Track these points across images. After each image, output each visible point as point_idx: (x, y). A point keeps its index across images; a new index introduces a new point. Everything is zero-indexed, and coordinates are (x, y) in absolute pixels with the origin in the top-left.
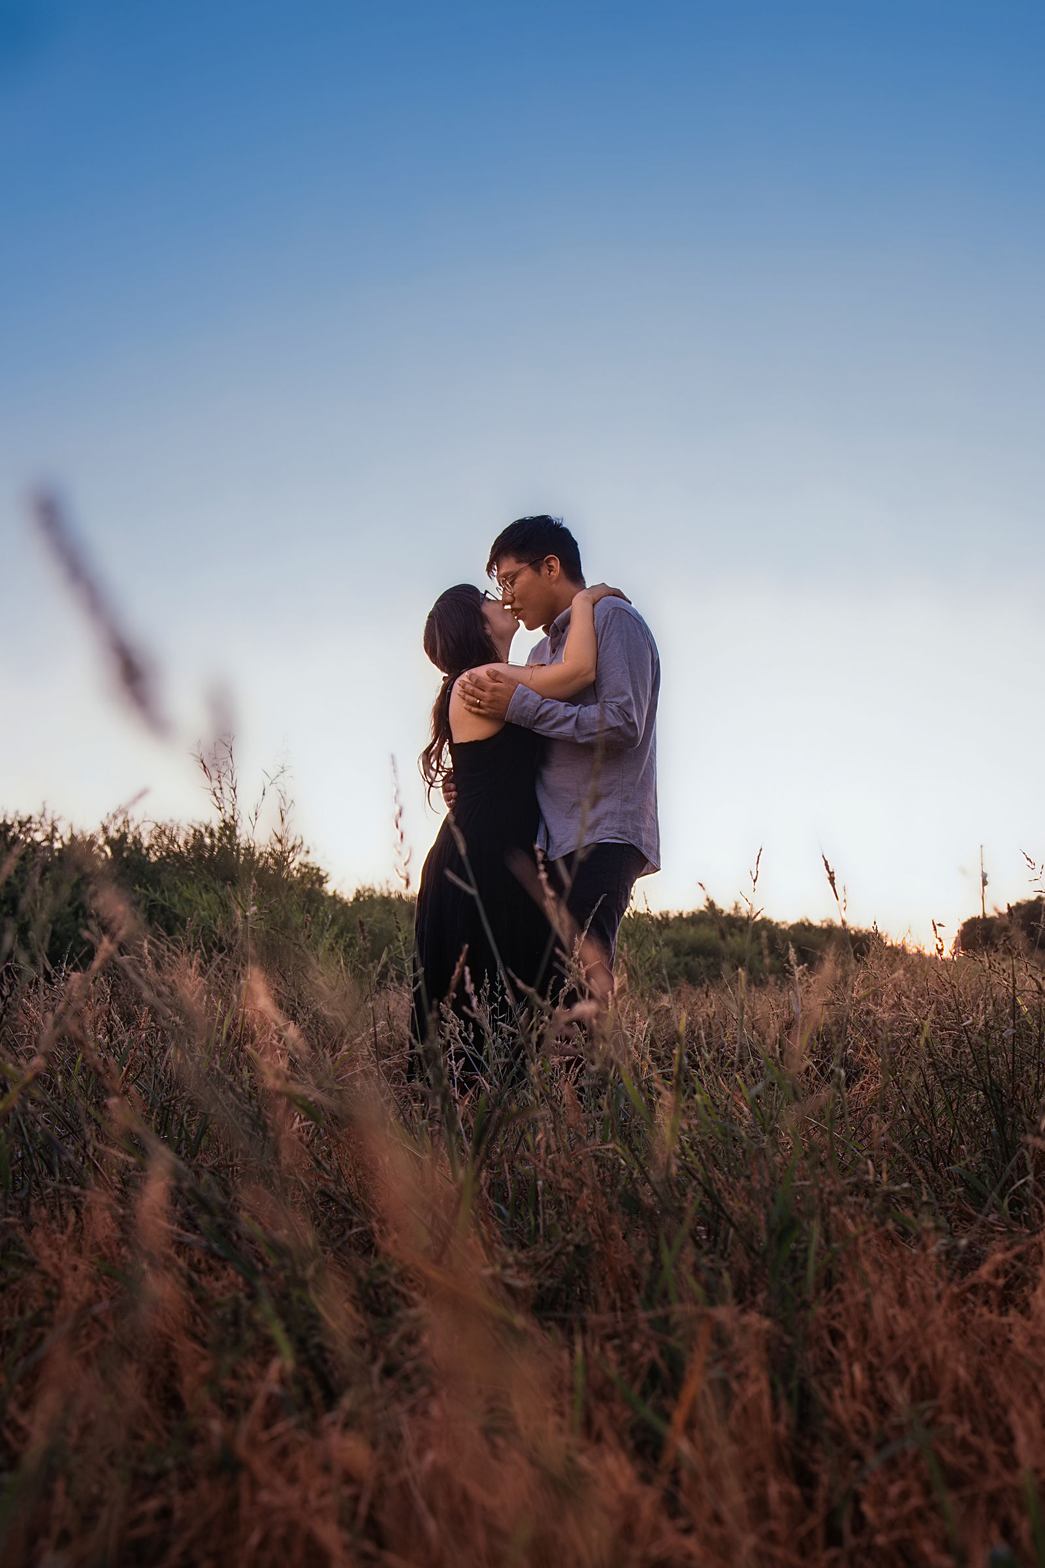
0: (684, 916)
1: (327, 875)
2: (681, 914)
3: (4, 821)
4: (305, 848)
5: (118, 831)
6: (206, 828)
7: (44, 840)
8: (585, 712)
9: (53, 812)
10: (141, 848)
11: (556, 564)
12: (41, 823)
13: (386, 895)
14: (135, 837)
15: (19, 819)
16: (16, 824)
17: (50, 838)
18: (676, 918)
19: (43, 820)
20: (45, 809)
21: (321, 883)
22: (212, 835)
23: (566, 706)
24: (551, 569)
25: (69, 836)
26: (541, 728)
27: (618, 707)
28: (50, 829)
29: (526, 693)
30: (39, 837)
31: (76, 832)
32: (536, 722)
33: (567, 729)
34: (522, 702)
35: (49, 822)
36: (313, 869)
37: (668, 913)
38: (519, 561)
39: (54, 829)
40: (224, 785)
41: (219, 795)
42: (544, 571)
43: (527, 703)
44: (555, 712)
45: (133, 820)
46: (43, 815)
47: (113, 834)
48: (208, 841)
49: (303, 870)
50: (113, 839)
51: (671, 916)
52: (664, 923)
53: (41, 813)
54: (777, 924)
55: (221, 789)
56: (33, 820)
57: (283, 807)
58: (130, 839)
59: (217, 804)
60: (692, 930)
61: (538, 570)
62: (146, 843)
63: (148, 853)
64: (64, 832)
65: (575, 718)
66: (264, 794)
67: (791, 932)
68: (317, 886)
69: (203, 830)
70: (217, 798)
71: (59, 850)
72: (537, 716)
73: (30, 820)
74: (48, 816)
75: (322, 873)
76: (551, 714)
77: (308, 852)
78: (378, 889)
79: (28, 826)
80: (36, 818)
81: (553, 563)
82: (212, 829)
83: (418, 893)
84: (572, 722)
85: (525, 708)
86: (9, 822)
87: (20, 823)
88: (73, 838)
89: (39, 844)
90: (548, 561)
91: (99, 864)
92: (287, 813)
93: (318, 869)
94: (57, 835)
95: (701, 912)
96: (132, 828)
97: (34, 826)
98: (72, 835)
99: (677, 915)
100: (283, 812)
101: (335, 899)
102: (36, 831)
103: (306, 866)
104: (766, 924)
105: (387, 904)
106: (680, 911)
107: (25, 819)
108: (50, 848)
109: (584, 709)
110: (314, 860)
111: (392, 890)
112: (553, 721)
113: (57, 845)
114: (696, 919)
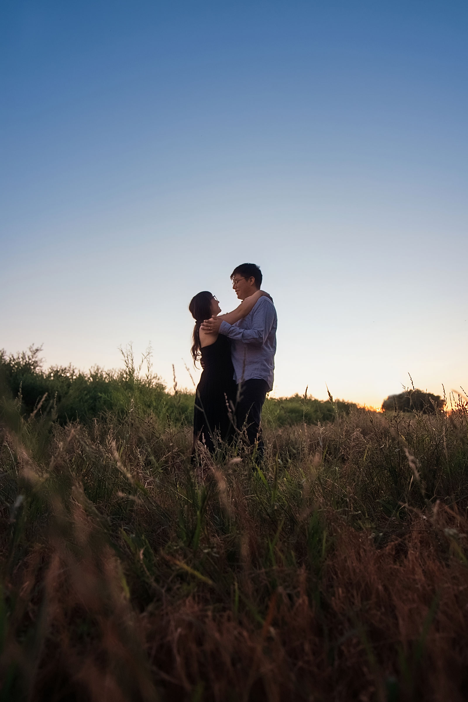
0: (288, 399)
1: (165, 387)
2: (287, 399)
3: (57, 369)
4: (158, 378)
5: (95, 372)
6: (125, 371)
7: (70, 376)
8: (246, 332)
9: (73, 366)
10: (103, 378)
11: (253, 280)
12: (69, 370)
13: (185, 393)
14: (101, 375)
15: (62, 369)
16: (61, 371)
17: (72, 375)
18: (285, 400)
19: (70, 369)
20: (70, 365)
21: (163, 390)
22: (126, 374)
23: (240, 329)
24: (251, 281)
25: (78, 374)
26: (231, 335)
27: (257, 331)
28: (72, 372)
29: (226, 323)
30: (68, 375)
31: (81, 373)
32: (229, 333)
33: (239, 336)
34: (224, 326)
35: (72, 370)
36: (160, 385)
37: (282, 398)
38: (242, 276)
39: (74, 372)
40: (129, 359)
41: (127, 361)
42: (249, 281)
43: (226, 326)
44: (236, 330)
45: (100, 369)
46: (70, 367)
47: (93, 373)
48: (125, 376)
49: (157, 385)
50: (93, 375)
51: (283, 399)
52: (281, 401)
53: (69, 366)
54: (320, 402)
55: (128, 360)
56: (66, 369)
57: (149, 366)
58: (99, 375)
59: (126, 365)
60: (290, 404)
61: (247, 280)
62: (104, 376)
63: (105, 380)
64: (77, 373)
65: (242, 333)
66: (142, 362)
67: (325, 404)
68: (162, 390)
69: (123, 372)
70: (127, 363)
71: (75, 379)
72: (229, 331)
73: (65, 369)
74: (72, 367)
75: (164, 386)
76: (234, 331)
77: (159, 379)
78: (182, 391)
79: (65, 371)
80: (68, 369)
81: (252, 279)
82: (127, 372)
83: (195, 391)
84: (241, 335)
85: (225, 328)
86: (58, 370)
87: (62, 370)
88: (80, 375)
89: (68, 377)
90: (251, 278)
91: (89, 384)
92: (150, 368)
93: (162, 385)
94: (75, 374)
95: (294, 398)
96: (100, 371)
97: (67, 371)
98: (80, 374)
99: (285, 399)
100: (149, 368)
101: (168, 395)
102: (67, 372)
103: (158, 384)
104: (316, 401)
105: (186, 396)
106: (286, 397)
107: (64, 369)
108: (72, 378)
109: (245, 331)
110: (161, 381)
111: (188, 391)
112: (235, 333)
113: (74, 377)
114: (292, 400)
